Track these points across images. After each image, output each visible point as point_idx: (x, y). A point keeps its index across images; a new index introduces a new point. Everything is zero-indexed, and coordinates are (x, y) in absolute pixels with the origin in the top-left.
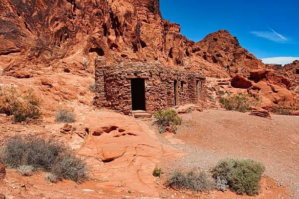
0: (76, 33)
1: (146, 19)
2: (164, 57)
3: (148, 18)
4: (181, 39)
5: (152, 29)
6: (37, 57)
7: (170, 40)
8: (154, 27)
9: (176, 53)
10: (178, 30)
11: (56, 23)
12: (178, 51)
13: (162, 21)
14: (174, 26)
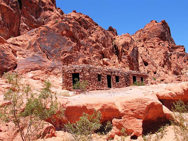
0: (78, 59)
1: (153, 46)
2: (163, 71)
3: (154, 45)
4: (184, 56)
5: (156, 52)
6: (51, 71)
7: (174, 58)
8: (157, 50)
9: (174, 67)
10: (183, 50)
11: (65, 54)
12: (175, 65)
13: (169, 46)
14: (179, 48)
